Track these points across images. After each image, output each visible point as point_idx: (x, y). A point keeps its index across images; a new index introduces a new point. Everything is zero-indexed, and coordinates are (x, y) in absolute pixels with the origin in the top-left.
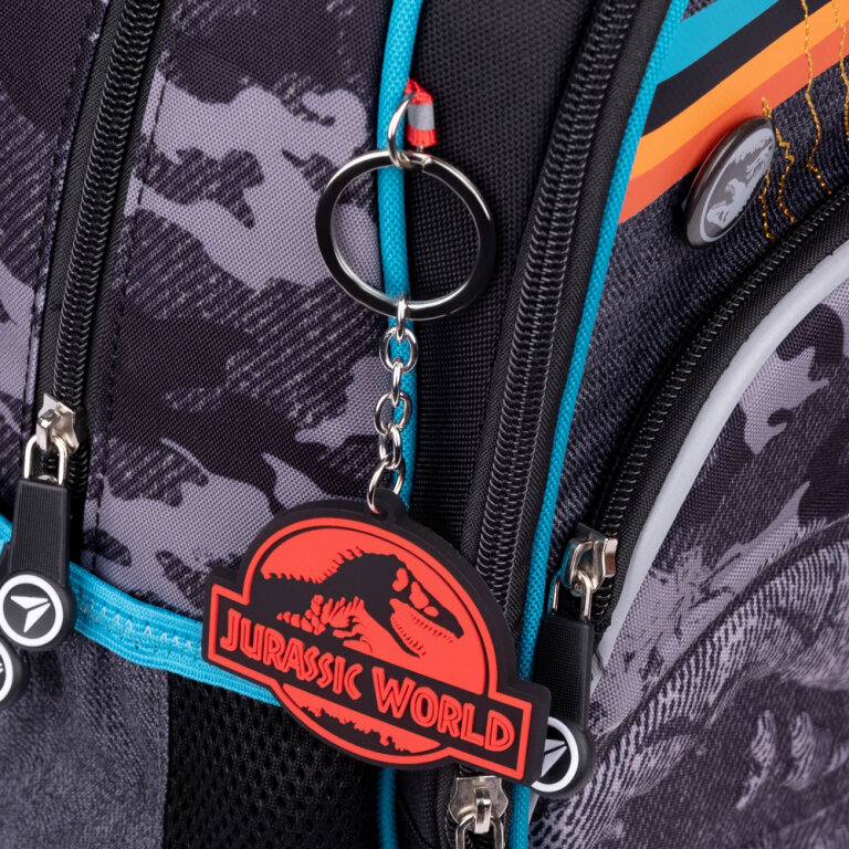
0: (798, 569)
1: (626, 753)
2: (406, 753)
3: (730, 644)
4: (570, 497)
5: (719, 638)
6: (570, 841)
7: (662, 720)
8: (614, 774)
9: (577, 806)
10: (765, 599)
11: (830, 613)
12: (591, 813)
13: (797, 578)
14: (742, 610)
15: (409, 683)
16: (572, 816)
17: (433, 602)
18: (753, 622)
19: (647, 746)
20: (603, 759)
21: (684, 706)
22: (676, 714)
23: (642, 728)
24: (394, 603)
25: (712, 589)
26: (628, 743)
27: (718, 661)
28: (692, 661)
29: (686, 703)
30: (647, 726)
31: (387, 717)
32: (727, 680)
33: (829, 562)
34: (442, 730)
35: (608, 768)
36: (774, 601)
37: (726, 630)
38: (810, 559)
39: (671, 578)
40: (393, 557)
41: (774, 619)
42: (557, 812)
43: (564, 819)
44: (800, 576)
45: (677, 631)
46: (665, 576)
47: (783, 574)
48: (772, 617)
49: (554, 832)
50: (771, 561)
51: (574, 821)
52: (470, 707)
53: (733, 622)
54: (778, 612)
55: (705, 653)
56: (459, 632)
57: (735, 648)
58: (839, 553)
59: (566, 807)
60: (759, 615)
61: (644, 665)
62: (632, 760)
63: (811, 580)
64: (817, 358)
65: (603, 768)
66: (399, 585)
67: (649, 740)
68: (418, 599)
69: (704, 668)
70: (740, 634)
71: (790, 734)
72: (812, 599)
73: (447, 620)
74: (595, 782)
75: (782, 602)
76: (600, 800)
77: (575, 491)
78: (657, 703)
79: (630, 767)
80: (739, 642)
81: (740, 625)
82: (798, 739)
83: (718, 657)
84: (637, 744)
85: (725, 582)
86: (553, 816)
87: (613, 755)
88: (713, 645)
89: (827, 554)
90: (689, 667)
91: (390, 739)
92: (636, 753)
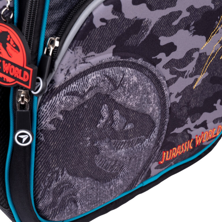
0: (113, 69)
1: (61, 96)
2: (8, 83)
3: (92, 78)
4: (52, 29)
5: (89, 76)
6: (46, 113)
7: (72, 90)
8: (58, 99)
9: (48, 105)
10: (103, 72)
11: (122, 83)
12: (51, 107)
13: (112, 70)
14: (96, 72)
15: (9, 64)
16: (46, 107)
17: (14, 43)
18: (99, 75)
19: (67, 95)
20: (55, 95)
21: (78, 89)
22: (75, 90)
23: (66, 91)
24: (7, 44)
25: (86, 61)
26: (62, 93)
27: (88, 81)
28: (81, 79)
29: (78, 88)
30: (67, 90)
31: (5, 73)
32: (91, 87)
33: (122, 70)
34: (15, 76)
35: (56, 98)
36: (105, 73)
37: (91, 75)
38: (117, 68)
39: (73, 52)
40: (7, 32)
41: (105, 77)
42: (43, 106)
43: (45, 107)
44: (113, 70)
45: (75, 67)
46: (72, 51)
47: (109, 68)
48: (104, 76)
49: (43, 111)
50: (103, 61)
51: (47, 108)
52: (21, 70)
53: (93, 74)
54: (106, 76)
55: (85, 78)
56: (19, 51)
57: (93, 80)
58: (125, 69)
59: (45, 104)
60: (101, 74)
61: (66, 73)
62: (63, 97)
63: (116, 72)
64: (114, 8)
65: (55, 97)
66: (8, 39)
67: (68, 94)
68: (12, 42)
69: (84, 82)
70: (95, 77)
71: (113, 114)
72: (116, 77)
73: (17, 48)
74: (53, 100)
75: (108, 74)
76: (54, 105)
77: (53, 28)
78: (71, 86)
79: (62, 99)
80: (94, 79)
81: (95, 75)
82: (115, 116)
83: (88, 80)
84: (64, 94)
85: (90, 61)
86: (42, 106)
87: (58, 95)
88: (87, 77)
89: (122, 68)
90: (80, 80)
91: (5, 79)
92: (64, 96)
